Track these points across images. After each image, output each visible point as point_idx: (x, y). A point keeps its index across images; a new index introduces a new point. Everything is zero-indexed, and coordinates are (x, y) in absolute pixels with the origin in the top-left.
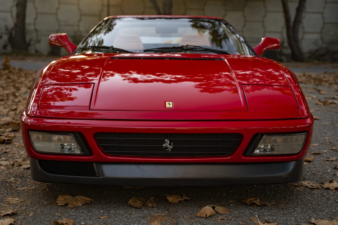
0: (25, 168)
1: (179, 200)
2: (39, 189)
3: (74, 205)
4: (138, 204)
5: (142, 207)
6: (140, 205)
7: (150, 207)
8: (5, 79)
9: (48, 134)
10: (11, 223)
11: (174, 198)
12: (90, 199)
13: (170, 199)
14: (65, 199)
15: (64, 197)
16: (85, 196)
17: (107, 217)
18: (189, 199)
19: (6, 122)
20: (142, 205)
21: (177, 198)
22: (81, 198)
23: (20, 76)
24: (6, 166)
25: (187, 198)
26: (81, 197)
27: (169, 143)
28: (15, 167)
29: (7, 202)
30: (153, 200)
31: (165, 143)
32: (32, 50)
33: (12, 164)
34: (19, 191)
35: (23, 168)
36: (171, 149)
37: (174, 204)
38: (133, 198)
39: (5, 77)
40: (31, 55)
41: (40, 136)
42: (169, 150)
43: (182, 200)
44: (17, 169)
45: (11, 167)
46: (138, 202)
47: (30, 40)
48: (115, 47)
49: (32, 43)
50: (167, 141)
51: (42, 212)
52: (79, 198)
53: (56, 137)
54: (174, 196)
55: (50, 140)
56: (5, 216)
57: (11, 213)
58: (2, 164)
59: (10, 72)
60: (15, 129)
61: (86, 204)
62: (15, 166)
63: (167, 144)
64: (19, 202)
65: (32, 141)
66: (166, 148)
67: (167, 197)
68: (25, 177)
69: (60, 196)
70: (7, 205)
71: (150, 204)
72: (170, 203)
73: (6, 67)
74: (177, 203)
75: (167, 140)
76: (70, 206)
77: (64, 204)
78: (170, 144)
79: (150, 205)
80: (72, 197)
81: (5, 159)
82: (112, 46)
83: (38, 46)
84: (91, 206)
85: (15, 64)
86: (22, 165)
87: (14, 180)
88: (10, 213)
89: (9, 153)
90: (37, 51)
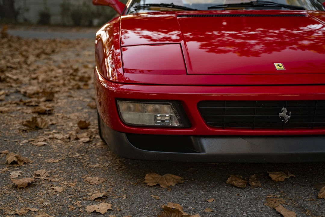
0: (85, 141)
1: (285, 178)
2: (114, 166)
3: (167, 185)
4: (239, 183)
5: (245, 186)
6: (242, 184)
7: (254, 186)
8: (7, 48)
9: (142, 103)
10: (109, 208)
11: (278, 176)
12: (180, 178)
13: (274, 176)
14: (153, 178)
15: (152, 175)
16: (175, 175)
17: (215, 200)
18: (295, 176)
19: (35, 91)
20: (245, 185)
21: (282, 176)
22: (171, 177)
23: (21, 45)
24: (62, 139)
25: (292, 175)
26: (171, 175)
27: (287, 112)
28: (72, 141)
29: (87, 182)
30: (256, 179)
31: (281, 112)
32: (21, 19)
33: (68, 137)
34: (93, 168)
35: (82, 142)
36: (289, 119)
37: (279, 182)
38: (231, 176)
39: (6, 46)
40: (21, 24)
41: (131, 106)
42: (286, 121)
43: (288, 178)
44: (76, 142)
45: (68, 140)
46: (239, 181)
47: (19, 9)
48: (176, 4)
49: (21, 11)
50: (284, 110)
51: (134, 194)
52: (169, 176)
53: (150, 107)
54: (277, 173)
55: (144, 111)
56: (95, 199)
57: (103, 196)
58: (57, 138)
59: (9, 40)
60: (48, 98)
61: (178, 184)
62: (72, 139)
63: (284, 114)
64: (101, 182)
65: (121, 111)
66: (283, 118)
67: (270, 175)
68: (89, 152)
69: (147, 174)
70: (90, 186)
71: (253, 182)
72: (274, 182)
73: (4, 36)
74: (283, 181)
75: (284, 108)
76: (163, 187)
77: (155, 184)
78: (288, 114)
79: (254, 184)
80: (160, 176)
81: (57, 132)
82: (172, 4)
83: (26, 15)
84: (186, 186)
85: (11, 32)
86: (80, 138)
87: (80, 155)
88: (101, 196)
89: (56, 125)
90: (26, 20)
